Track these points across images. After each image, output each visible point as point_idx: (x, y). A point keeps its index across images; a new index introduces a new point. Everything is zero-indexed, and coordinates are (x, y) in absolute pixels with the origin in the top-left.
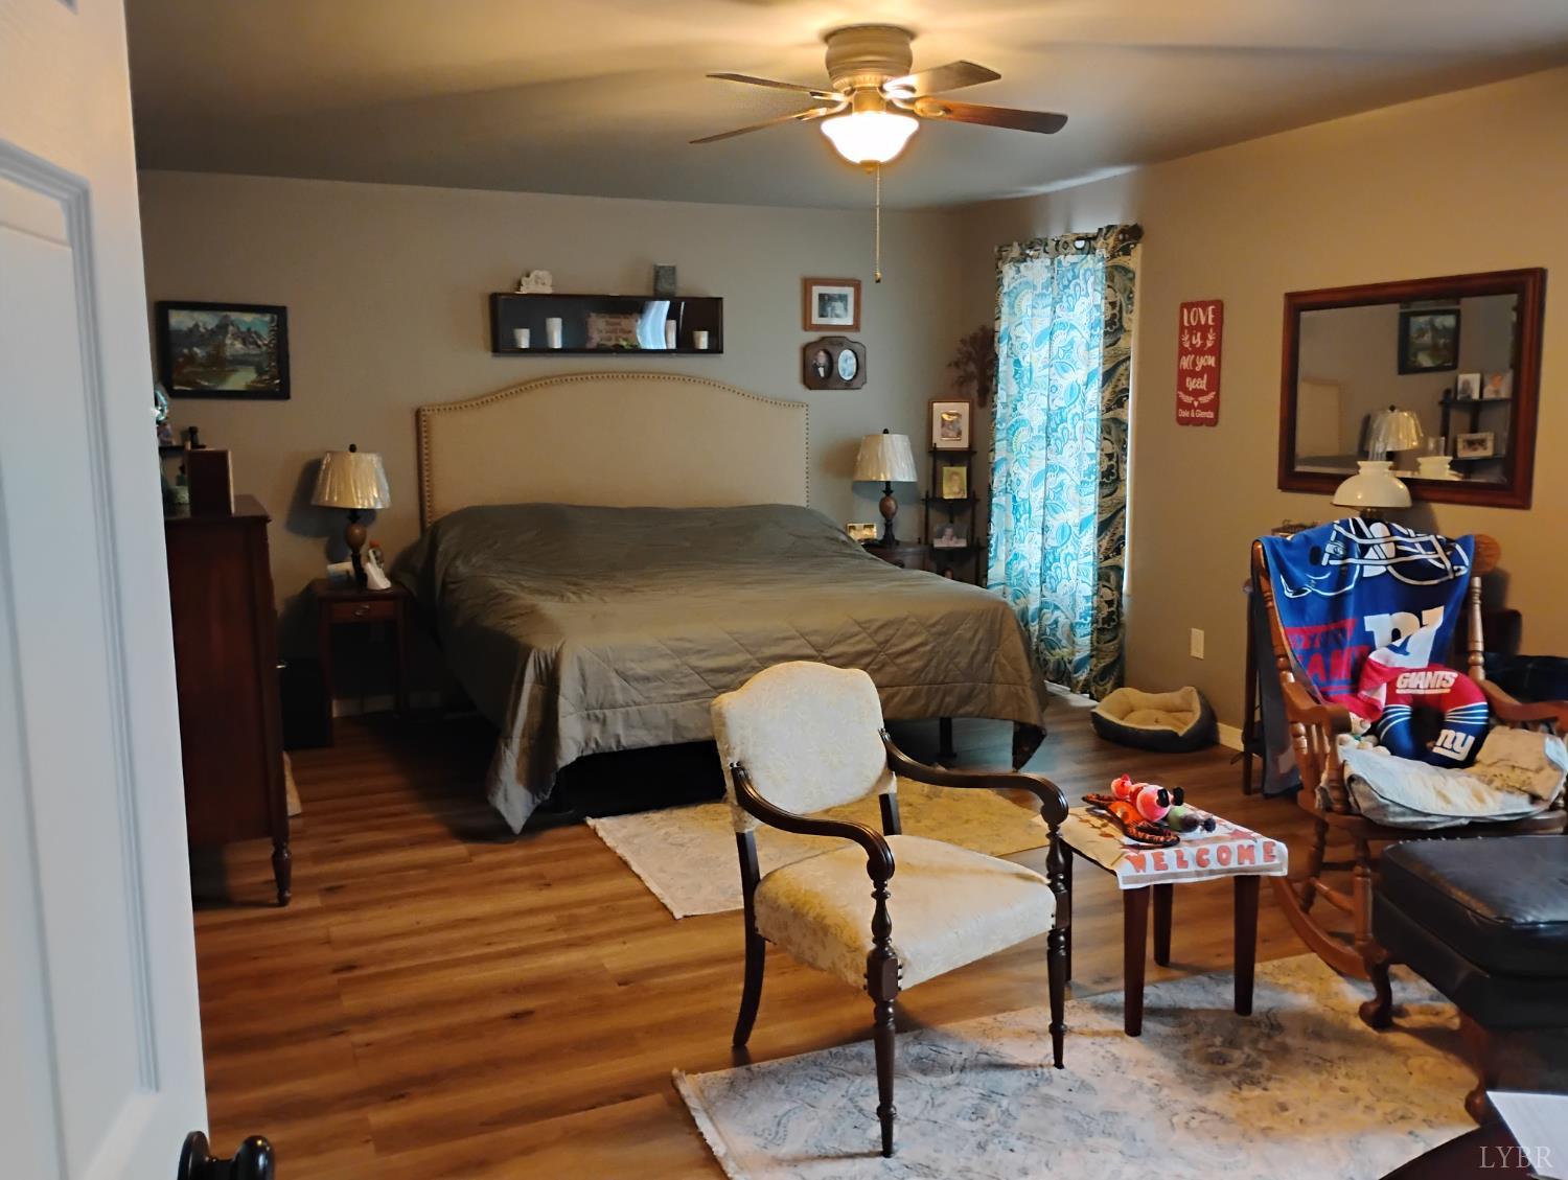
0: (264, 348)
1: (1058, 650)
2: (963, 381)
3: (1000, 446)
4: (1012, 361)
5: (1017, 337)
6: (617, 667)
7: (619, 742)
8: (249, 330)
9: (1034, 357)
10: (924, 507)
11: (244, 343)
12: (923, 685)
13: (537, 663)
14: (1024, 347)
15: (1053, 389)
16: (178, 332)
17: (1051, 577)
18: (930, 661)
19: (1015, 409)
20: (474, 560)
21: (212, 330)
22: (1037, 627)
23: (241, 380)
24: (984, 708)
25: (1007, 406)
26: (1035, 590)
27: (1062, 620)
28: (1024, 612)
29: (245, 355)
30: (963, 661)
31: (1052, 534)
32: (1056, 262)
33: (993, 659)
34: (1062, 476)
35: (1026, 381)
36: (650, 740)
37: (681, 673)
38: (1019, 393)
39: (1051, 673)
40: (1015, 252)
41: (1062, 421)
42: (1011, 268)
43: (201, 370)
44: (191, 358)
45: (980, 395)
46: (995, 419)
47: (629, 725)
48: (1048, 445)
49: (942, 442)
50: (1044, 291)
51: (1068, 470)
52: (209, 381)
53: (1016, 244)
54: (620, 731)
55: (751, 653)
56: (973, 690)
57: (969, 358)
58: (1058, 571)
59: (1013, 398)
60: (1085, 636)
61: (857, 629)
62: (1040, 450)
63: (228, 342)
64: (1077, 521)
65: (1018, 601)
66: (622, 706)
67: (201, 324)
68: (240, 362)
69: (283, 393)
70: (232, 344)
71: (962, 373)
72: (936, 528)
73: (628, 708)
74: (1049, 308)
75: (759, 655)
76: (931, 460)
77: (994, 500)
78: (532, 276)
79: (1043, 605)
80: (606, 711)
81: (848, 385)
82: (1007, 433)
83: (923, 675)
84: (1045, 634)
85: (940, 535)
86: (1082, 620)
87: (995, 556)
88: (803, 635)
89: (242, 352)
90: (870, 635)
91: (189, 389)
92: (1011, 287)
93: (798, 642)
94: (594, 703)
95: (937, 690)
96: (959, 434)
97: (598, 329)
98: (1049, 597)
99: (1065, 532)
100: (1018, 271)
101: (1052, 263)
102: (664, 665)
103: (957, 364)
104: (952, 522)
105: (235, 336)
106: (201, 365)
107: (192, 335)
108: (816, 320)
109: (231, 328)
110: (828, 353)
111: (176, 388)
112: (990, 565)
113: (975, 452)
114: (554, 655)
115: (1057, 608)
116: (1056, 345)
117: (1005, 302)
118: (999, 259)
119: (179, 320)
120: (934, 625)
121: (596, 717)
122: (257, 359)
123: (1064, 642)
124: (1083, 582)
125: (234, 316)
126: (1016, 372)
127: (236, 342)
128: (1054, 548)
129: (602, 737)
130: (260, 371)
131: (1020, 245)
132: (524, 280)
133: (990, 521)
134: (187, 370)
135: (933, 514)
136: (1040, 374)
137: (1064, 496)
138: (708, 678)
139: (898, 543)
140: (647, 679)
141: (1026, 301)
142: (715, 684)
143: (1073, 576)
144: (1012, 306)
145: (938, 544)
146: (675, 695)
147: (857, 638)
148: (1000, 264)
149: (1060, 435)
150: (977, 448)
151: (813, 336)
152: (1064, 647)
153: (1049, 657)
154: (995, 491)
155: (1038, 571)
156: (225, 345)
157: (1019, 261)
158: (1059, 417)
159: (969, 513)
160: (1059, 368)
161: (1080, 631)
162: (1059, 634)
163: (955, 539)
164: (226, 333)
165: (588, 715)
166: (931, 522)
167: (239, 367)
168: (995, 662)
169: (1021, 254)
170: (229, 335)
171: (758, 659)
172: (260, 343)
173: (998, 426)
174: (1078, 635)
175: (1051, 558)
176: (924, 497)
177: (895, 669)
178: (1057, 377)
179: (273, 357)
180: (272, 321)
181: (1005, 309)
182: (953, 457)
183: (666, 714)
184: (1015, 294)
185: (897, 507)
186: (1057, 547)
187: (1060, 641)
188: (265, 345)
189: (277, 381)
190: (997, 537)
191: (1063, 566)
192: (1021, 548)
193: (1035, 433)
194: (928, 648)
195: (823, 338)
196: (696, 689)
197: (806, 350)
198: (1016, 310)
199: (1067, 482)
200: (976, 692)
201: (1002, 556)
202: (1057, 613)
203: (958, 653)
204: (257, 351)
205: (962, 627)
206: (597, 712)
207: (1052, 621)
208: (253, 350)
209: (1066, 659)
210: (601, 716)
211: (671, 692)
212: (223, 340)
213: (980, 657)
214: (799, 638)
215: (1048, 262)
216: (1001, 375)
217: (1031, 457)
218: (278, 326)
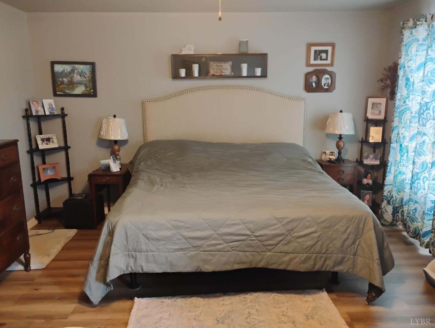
0: (87, 78)
1: (415, 223)
2: (384, 88)
3: (396, 119)
4: (405, 78)
5: (408, 67)
6: (143, 232)
7: (142, 269)
8: (82, 71)
9: (416, 77)
10: (360, 144)
11: (80, 76)
12: (313, 253)
13: (108, 227)
14: (412, 71)
15: (424, 92)
16: (58, 73)
17: (415, 187)
18: (317, 242)
19: (405, 102)
20: (148, 162)
21: (69, 72)
22: (407, 209)
23: (79, 90)
24: (349, 269)
25: (401, 101)
26: (407, 190)
27: (419, 209)
28: (402, 200)
29: (81, 81)
30: (338, 243)
31: (418, 165)
32: (431, 26)
33: (357, 243)
34: (425, 138)
35: (411, 89)
36: (158, 270)
37: (176, 238)
38: (408, 94)
39: (411, 233)
40: (411, 23)
41: (427, 109)
42: (407, 32)
43: (66, 86)
44: (62, 83)
45: (390, 95)
46: (395, 106)
47: (147, 261)
48: (419, 121)
49: (370, 116)
50: (424, 42)
51: (428, 134)
52: (68, 91)
53: (411, 20)
54: (143, 264)
55: (214, 231)
56: (343, 258)
57: (388, 77)
58: (419, 185)
59: (404, 97)
60: (430, 220)
61: (276, 222)
62: (415, 123)
63: (75, 76)
64: (431, 161)
65: (399, 193)
66: (145, 252)
67: (65, 69)
68: (80, 83)
69: (95, 95)
70: (76, 77)
71: (383, 84)
72: (365, 154)
73: (148, 253)
74: (425, 51)
75: (218, 232)
76: (365, 123)
77: (392, 145)
78: (187, 47)
79: (410, 200)
80: (137, 253)
81: (327, 91)
82: (399, 113)
83: (313, 248)
84: (409, 213)
85: (367, 157)
86: (429, 212)
87: (390, 171)
88: (244, 223)
89: (80, 80)
90: (283, 226)
91: (62, 93)
92: (407, 41)
93: (240, 227)
94: (132, 250)
95: (321, 257)
96: (380, 112)
97: (213, 68)
98: (413, 197)
99: (424, 165)
100: (412, 33)
101: (429, 27)
102: (168, 233)
103: (381, 80)
104: (374, 152)
105: (77, 74)
106: (66, 85)
107: (63, 74)
108: (312, 62)
109: (76, 71)
110: (317, 77)
111: (58, 93)
112: (387, 175)
113: (387, 121)
114: (115, 224)
115: (416, 202)
116: (427, 69)
117: (403, 49)
118: (403, 28)
119: (58, 68)
120: (323, 222)
121: (132, 255)
122: (85, 82)
123: (419, 220)
124: (431, 193)
125: (77, 66)
126: (407, 84)
127: (78, 76)
128: (417, 173)
129: (134, 266)
130: (86, 87)
131: (413, 20)
132: (183, 49)
133: (389, 154)
134: (61, 87)
135: (365, 147)
136: (418, 85)
137: (425, 148)
138: (189, 242)
139: (343, 161)
140: (158, 240)
141: (413, 49)
142: (194, 245)
143: (426, 188)
144: (407, 51)
145: (366, 162)
146: (172, 248)
147: (276, 226)
148: (403, 31)
149: (425, 116)
150: (388, 119)
151: (311, 69)
152: (419, 222)
153: (411, 225)
154: (392, 141)
155: (410, 182)
156: (74, 77)
157: (412, 28)
158: (426, 107)
159: (382, 149)
160: (427, 81)
161: (427, 217)
162: (417, 215)
163: (374, 160)
164: (74, 72)
165: (129, 255)
166: (364, 151)
167: (78, 85)
168: (358, 245)
169: (414, 24)
170: (75, 73)
171: (218, 234)
172: (86, 76)
173: (396, 110)
174: (426, 219)
175: (415, 178)
176: (361, 140)
177: (296, 244)
178: (426, 87)
179: (91, 81)
180: (90, 67)
181: (403, 53)
182: (376, 123)
183: (166, 258)
184: (409, 45)
185: (344, 145)
186: (419, 173)
187: (417, 219)
188: (88, 77)
189: (92, 91)
190: (392, 163)
191: (422, 183)
192: (403, 169)
193: (413, 115)
194: (317, 235)
195: (315, 70)
196: (184, 246)
197: (308, 76)
198: (409, 53)
199: (427, 141)
200: (346, 259)
201: (393, 171)
202: (417, 205)
203: (335, 239)
204: (85, 80)
205: (339, 224)
206: (133, 253)
207: (413, 208)
208: (83, 79)
209: (419, 228)
210: (134, 256)
211: (170, 247)
212: (73, 75)
213: (348, 242)
214: (240, 224)
215: (426, 27)
216: (399, 85)
217: (410, 126)
218: (92, 70)
